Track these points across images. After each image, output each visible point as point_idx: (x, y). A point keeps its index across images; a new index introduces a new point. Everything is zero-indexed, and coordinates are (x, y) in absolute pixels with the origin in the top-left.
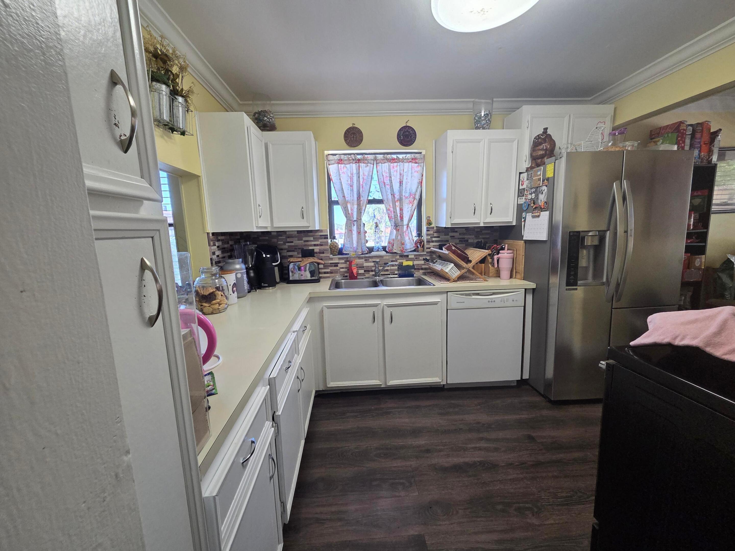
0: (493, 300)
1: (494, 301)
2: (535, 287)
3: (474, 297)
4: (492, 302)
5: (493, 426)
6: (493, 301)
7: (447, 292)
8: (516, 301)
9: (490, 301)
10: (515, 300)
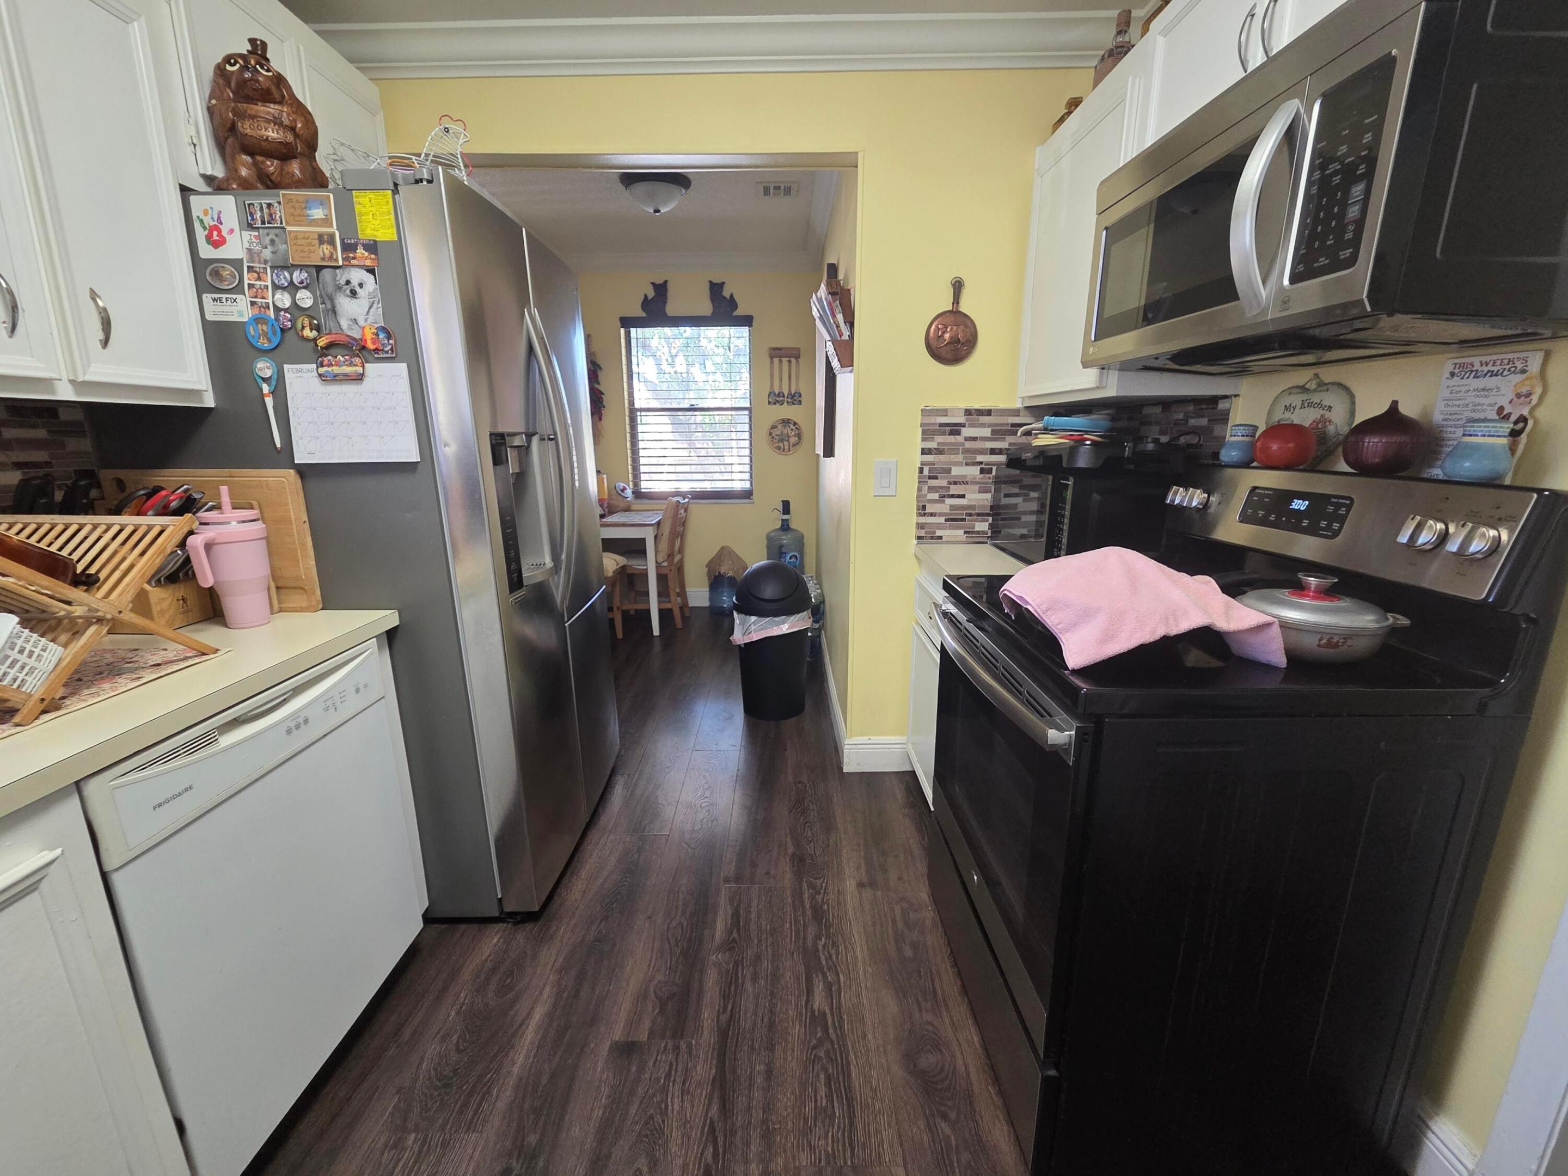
0: (301, 720)
1: (306, 721)
2: (397, 623)
3: (226, 740)
4: (298, 727)
5: (532, 1139)
6: (299, 722)
7: (77, 783)
8: (366, 686)
9: (292, 725)
10: (361, 686)
